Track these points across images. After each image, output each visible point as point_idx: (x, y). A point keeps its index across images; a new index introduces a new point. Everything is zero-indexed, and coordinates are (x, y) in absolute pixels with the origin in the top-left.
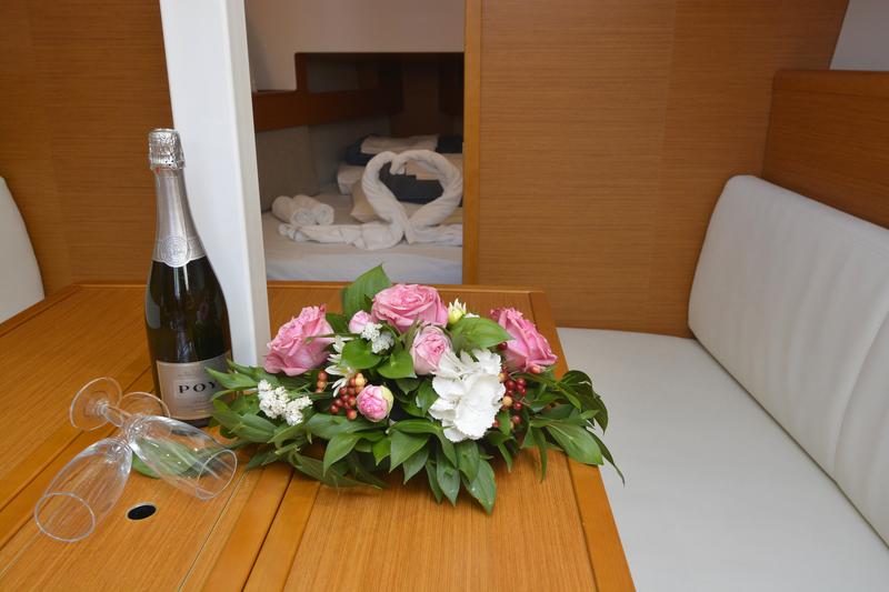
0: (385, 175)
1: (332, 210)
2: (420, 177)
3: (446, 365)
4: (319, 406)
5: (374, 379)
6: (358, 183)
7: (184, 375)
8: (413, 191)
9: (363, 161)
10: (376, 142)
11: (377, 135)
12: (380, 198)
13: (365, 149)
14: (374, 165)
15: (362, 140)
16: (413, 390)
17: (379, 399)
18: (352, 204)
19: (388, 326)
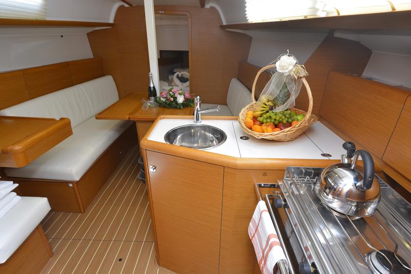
0: (178, 77)
1: (167, 84)
2: (185, 77)
3: (178, 96)
4: (167, 100)
5: (172, 97)
6: (173, 79)
7: (153, 98)
8: (183, 80)
9: (174, 73)
10: (177, 69)
11: (177, 68)
12: (177, 81)
13: (174, 71)
14: (176, 75)
15: (174, 69)
16: (175, 98)
17: (172, 99)
18: (172, 82)
19: (173, 93)
